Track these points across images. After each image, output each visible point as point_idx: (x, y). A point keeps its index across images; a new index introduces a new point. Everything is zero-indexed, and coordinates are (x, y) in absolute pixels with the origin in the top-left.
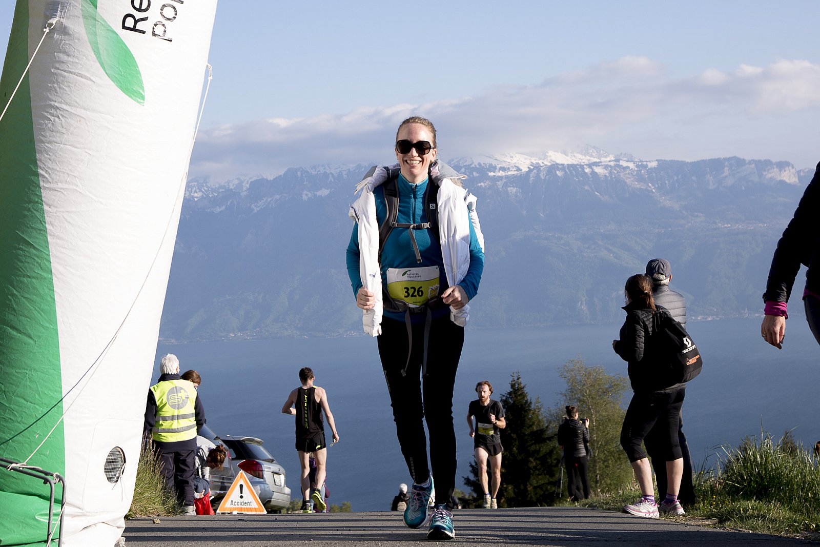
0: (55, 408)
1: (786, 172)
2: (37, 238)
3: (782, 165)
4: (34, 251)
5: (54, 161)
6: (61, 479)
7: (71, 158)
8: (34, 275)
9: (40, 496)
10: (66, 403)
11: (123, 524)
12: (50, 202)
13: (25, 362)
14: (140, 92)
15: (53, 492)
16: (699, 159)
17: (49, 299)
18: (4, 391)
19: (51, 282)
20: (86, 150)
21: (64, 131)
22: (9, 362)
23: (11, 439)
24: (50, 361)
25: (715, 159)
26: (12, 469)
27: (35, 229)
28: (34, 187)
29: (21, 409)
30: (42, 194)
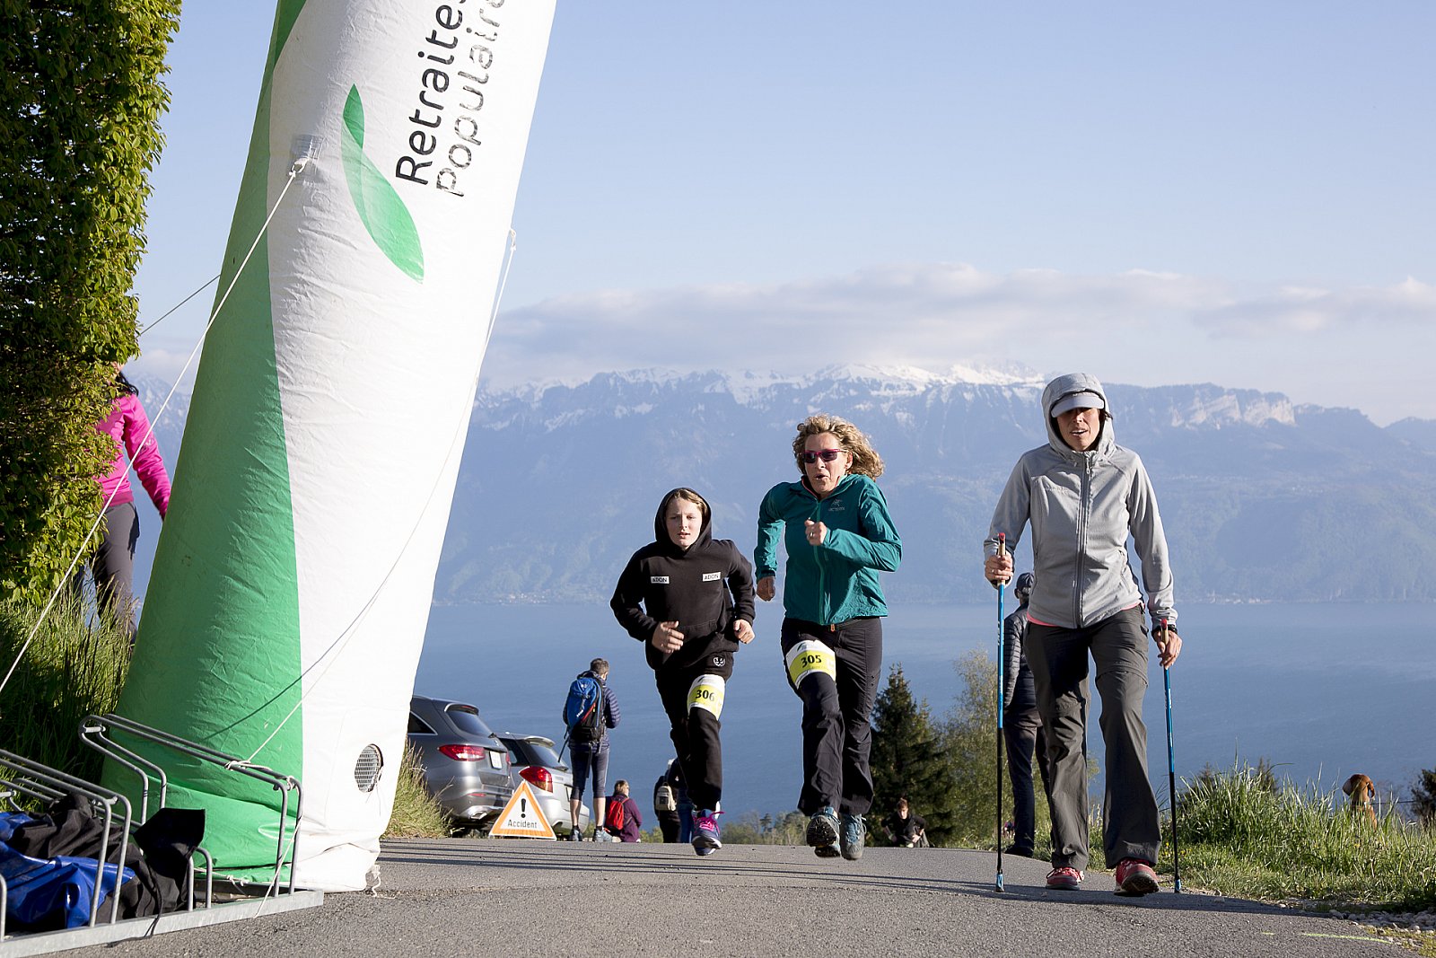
0: (292, 689)
1: (1280, 407)
2: (273, 459)
3: (1274, 398)
4: (268, 477)
5: (297, 355)
6: (296, 785)
7: (322, 351)
8: (267, 508)
9: (268, 806)
10: (305, 683)
11: (377, 846)
12: (292, 411)
13: (252, 626)
14: (417, 266)
15: (286, 802)
16: (1160, 385)
17: (286, 541)
18: (224, 664)
19: (290, 518)
20: (343, 342)
21: (313, 314)
22: (230, 624)
23: (231, 727)
24: (285, 625)
25: (1182, 386)
26: (231, 768)
27: (271, 446)
28: (270, 388)
29: (245, 689)
30: (281, 400)
